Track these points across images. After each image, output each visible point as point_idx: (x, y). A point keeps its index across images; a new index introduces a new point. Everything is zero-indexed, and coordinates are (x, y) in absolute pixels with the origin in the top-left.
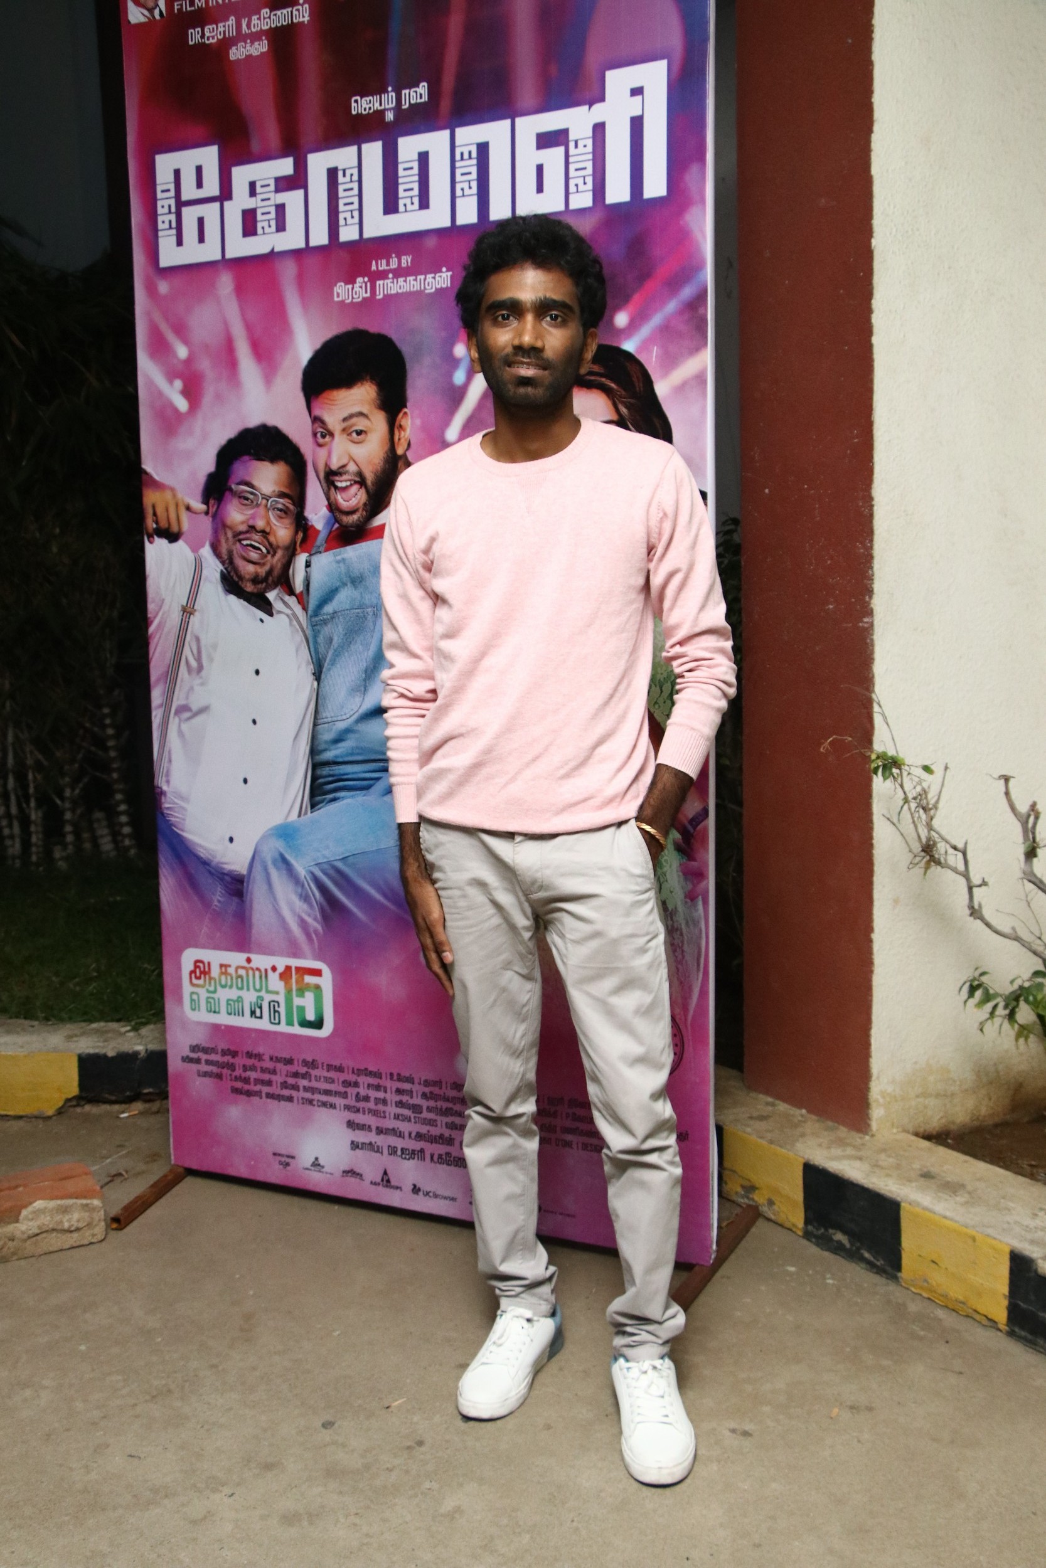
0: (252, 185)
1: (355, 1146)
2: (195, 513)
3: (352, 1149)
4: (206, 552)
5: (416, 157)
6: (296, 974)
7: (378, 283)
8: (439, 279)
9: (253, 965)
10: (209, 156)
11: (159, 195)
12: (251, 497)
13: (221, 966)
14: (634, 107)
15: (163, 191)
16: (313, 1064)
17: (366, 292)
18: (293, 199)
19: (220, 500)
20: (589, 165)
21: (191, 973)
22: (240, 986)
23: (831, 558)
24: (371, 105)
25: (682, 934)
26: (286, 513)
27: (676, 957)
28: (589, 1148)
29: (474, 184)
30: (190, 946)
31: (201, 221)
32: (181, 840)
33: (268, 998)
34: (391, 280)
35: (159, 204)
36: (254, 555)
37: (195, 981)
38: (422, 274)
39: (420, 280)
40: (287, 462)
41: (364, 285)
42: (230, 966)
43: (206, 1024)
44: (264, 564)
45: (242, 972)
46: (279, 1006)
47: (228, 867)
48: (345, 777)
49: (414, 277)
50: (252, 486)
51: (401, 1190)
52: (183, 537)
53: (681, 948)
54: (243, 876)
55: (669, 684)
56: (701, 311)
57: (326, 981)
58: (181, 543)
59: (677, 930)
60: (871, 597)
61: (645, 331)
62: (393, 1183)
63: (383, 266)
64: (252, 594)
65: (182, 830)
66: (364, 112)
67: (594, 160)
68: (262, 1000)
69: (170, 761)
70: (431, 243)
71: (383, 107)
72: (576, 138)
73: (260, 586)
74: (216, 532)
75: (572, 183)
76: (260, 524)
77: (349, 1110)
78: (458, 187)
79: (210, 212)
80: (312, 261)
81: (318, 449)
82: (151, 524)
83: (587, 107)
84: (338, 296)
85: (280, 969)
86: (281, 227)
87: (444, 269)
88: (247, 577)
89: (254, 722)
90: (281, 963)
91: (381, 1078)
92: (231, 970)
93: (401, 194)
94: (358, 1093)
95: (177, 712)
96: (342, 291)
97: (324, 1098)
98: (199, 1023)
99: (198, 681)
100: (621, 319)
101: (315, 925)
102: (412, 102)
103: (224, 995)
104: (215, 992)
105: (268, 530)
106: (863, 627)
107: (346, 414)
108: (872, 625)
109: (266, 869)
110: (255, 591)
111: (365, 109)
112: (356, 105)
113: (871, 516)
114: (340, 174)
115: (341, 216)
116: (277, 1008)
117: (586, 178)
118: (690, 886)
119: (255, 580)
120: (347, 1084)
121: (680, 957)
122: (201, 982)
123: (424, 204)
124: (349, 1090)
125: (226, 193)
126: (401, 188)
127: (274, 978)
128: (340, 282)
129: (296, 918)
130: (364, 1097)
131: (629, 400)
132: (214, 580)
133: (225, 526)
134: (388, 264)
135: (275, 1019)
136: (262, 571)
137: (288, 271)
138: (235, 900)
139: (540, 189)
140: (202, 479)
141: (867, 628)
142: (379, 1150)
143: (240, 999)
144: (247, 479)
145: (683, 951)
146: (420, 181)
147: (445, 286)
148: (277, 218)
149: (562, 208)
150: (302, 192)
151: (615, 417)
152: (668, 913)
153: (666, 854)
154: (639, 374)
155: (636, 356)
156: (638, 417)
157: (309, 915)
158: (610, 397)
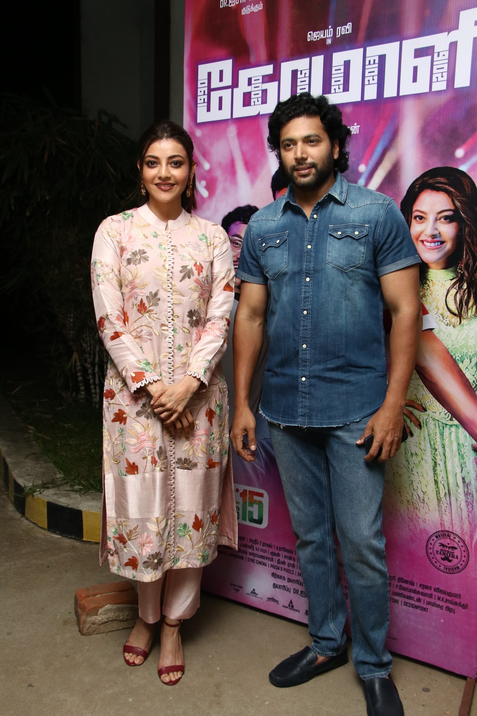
0: (250, 80)
1: (275, 586)
3: (274, 587)
5: (343, 63)
6: (249, 494)
10: (227, 65)
11: (199, 86)
12: (240, 243)
15: (201, 84)
16: (256, 542)
18: (272, 87)
20: (446, 66)
24: (319, 36)
25: (473, 497)
27: (469, 509)
28: (408, 605)
29: (376, 78)
31: (221, 99)
35: (199, 90)
50: (241, 238)
51: (299, 612)
53: (472, 504)
55: (476, 358)
57: (266, 500)
62: (295, 608)
64: (237, 294)
66: (314, 40)
67: (449, 63)
70: (349, 110)
71: (325, 37)
72: (439, 51)
75: (434, 76)
77: (273, 567)
78: (366, 79)
79: (226, 94)
83: (447, 33)
85: (241, 491)
86: (264, 101)
87: (355, 124)
90: (241, 488)
91: (292, 554)
93: (333, 83)
94: (279, 559)
97: (260, 560)
100: (460, 153)
101: (261, 470)
102: (342, 33)
110: (239, 293)
111: (315, 38)
112: (310, 36)
114: (299, 73)
117: (443, 73)
120: (273, 554)
121: (471, 509)
123: (346, 88)
124: (274, 557)
125: (235, 84)
126: (333, 80)
129: (251, 465)
130: (282, 562)
131: (462, 198)
139: (415, 80)
142: (288, 590)
144: (238, 233)
146: (344, 77)
147: (356, 133)
148: (262, 97)
149: (427, 90)
150: (277, 83)
151: (452, 207)
152: (466, 484)
153: (467, 452)
154: (468, 184)
155: (468, 173)
156: (466, 208)
157: (258, 465)
158: (450, 196)
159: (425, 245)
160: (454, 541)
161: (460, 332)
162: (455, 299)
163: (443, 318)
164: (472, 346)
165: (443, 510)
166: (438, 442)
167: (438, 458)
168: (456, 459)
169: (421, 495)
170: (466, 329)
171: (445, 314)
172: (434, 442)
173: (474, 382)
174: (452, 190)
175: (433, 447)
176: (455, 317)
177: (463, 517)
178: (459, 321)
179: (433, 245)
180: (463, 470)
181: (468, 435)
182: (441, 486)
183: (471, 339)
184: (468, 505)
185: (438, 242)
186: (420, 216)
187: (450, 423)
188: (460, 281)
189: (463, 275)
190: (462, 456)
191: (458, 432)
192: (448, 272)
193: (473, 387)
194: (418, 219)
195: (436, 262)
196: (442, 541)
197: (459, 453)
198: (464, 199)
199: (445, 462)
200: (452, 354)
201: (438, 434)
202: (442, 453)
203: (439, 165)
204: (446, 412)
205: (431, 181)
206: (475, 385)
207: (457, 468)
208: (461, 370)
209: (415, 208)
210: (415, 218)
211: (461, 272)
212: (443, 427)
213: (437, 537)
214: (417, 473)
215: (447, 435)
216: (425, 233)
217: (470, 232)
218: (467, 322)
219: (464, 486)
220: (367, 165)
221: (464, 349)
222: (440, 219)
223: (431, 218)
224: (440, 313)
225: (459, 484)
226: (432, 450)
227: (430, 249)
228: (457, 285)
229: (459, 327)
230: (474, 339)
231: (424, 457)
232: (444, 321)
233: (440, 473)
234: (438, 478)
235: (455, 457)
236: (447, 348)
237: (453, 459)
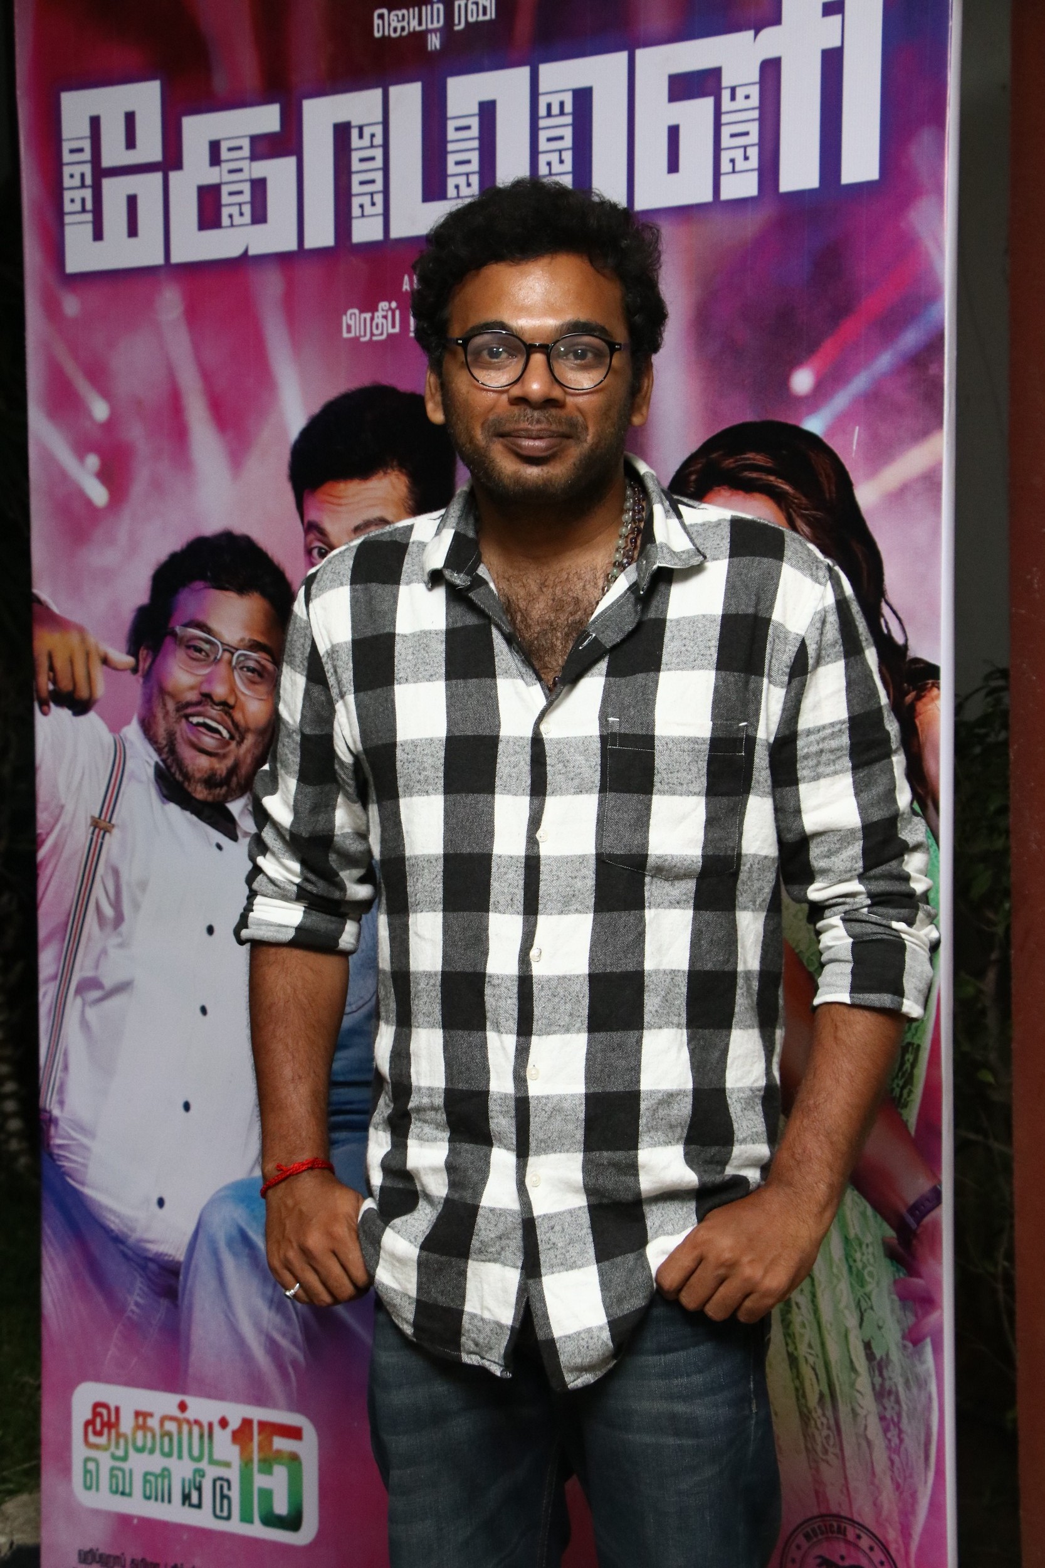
2: (115, 669)
4: (133, 731)
5: (475, 109)
6: (260, 1433)
9: (190, 1414)
10: (145, 97)
11: (67, 157)
12: (206, 647)
13: (137, 1414)
14: (827, 33)
15: (72, 151)
17: (393, 326)
18: (279, 171)
19: (156, 650)
20: (754, 128)
21: (87, 1424)
22: (166, 1449)
24: (405, 24)
25: (898, 1402)
26: (260, 675)
27: (890, 1441)
29: (568, 156)
30: (84, 1377)
31: (132, 201)
32: (79, 1198)
33: (212, 1472)
35: (67, 171)
36: (209, 741)
37: (92, 1439)
40: (264, 594)
41: (390, 313)
42: (151, 1415)
43: (108, 1514)
44: (225, 756)
45: (171, 1426)
46: (229, 1488)
47: (154, 1248)
48: (348, 1107)
50: (209, 631)
52: (96, 707)
53: (897, 1425)
54: (179, 1263)
56: (933, 370)
57: (308, 1448)
58: (92, 716)
59: (890, 1393)
61: (841, 401)
64: (204, 803)
65: (83, 1184)
66: (393, 35)
67: (761, 120)
68: (203, 1476)
69: (66, 1068)
71: (423, 27)
72: (733, 84)
73: (218, 791)
74: (148, 700)
75: (725, 156)
76: (220, 691)
78: (542, 160)
79: (148, 186)
80: (309, 275)
82: (45, 685)
83: (751, 33)
84: (349, 330)
85: (235, 1424)
86: (259, 216)
88: (198, 775)
89: (204, 1011)
90: (236, 1413)
92: (153, 1423)
93: (451, 168)
95: (79, 991)
96: (354, 323)
98: (96, 1512)
99: (114, 940)
100: (802, 381)
101: (292, 1350)
102: (470, 20)
103: (140, 1464)
104: (125, 1459)
105: (231, 701)
107: (358, 521)
109: (215, 1253)
110: (210, 798)
111: (395, 30)
112: (380, 22)
114: (355, 133)
115: (356, 202)
116: (226, 1491)
117: (749, 149)
118: (911, 1320)
119: (211, 781)
121: (896, 1441)
122: (102, 1440)
125: (172, 157)
126: (451, 159)
127: (223, 1441)
128: (352, 307)
129: (263, 1338)
131: (814, 512)
132: (144, 778)
133: (163, 692)
135: (222, 1510)
136: (222, 767)
137: (270, 288)
138: (164, 1303)
139: (673, 166)
140: (127, 615)
143: (166, 1473)
144: (201, 618)
145: (900, 1431)
146: (481, 150)
148: (252, 203)
149: (708, 197)
150: (293, 160)
152: (875, 1363)
154: (829, 471)
155: (826, 440)
156: (827, 541)
157: (284, 1335)
158: (783, 506)
160: (857, 1547)
165: (819, 1448)
168: (844, 1286)
174: (786, 487)
177: (878, 1469)
180: (865, 1319)
181: (870, 1211)
182: (807, 1372)
184: (886, 1430)
190: (858, 1277)
196: (823, 1550)
197: (850, 1268)
198: (819, 514)
199: (814, 1295)
203: (749, 417)
205: (729, 463)
207: (846, 1312)
213: (807, 1537)
219: (871, 1370)
225: (857, 1365)
233: (802, 1331)
234: (796, 1349)
235: (839, 1280)
236: (797, 951)
237: (836, 1286)
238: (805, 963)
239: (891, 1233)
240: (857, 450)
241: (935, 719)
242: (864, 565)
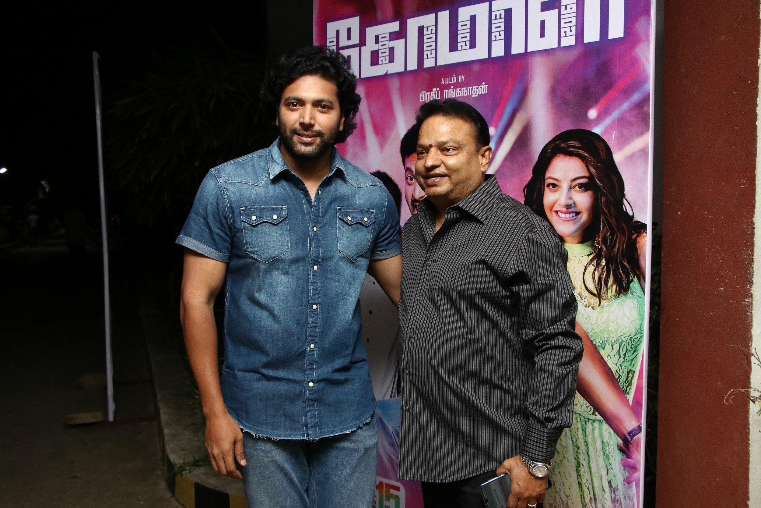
5: (469, 18)
7: (445, 91)
8: (481, 88)
10: (354, 22)
11: (328, 44)
15: (330, 42)
17: (438, 97)
18: (399, 44)
20: (574, 20)
23: (723, 259)
25: (621, 504)
29: (503, 33)
34: (453, 90)
38: (470, 86)
39: (469, 89)
41: (437, 92)
49: (466, 88)
55: (618, 344)
56: (645, 109)
59: (618, 501)
60: (751, 286)
61: (608, 121)
63: (448, 81)
67: (577, 17)
70: (476, 68)
72: (566, 4)
75: (563, 31)
78: (493, 35)
79: (354, 53)
80: (408, 80)
81: (408, 186)
84: (422, 99)
86: (391, 60)
87: (483, 83)
93: (460, 40)
96: (424, 96)
100: (592, 114)
101: (397, 461)
106: (745, 304)
108: (751, 303)
113: (753, 235)
114: (425, 29)
115: (425, 53)
117: (572, 27)
118: (627, 474)
123: (473, 45)
125: (363, 42)
126: (460, 36)
128: (423, 91)
129: (387, 455)
131: (597, 164)
134: (451, 81)
137: (395, 84)
139: (542, 35)
141: (748, 306)
146: (471, 32)
147: (484, 93)
148: (389, 55)
149: (556, 46)
150: (403, 40)
151: (587, 174)
152: (612, 489)
153: (612, 451)
154: (603, 148)
155: (601, 136)
156: (602, 175)
157: (394, 455)
158: (584, 161)
159: (559, 216)
161: (599, 314)
162: (593, 277)
163: (581, 298)
164: (614, 331)
166: (580, 439)
167: (581, 457)
168: (601, 459)
169: (564, 498)
170: (606, 311)
171: (583, 294)
172: (576, 439)
173: (617, 371)
174: (586, 154)
175: (576, 444)
176: (594, 298)
178: (598, 302)
179: (567, 216)
180: (609, 472)
181: (612, 432)
182: (585, 490)
183: (612, 323)
185: (573, 212)
186: (553, 184)
187: (593, 417)
188: (598, 256)
189: (601, 250)
190: (607, 457)
191: (602, 429)
192: (584, 246)
193: (617, 377)
194: (551, 187)
195: (572, 235)
197: (604, 453)
198: (599, 165)
199: (589, 462)
200: (592, 339)
201: (580, 429)
202: (585, 452)
203: (571, 127)
204: (588, 404)
205: (563, 145)
206: (618, 375)
207: (602, 469)
208: (602, 358)
209: (548, 175)
210: (548, 186)
211: (598, 247)
212: (586, 422)
214: (560, 473)
215: (590, 431)
216: (559, 202)
217: (606, 202)
218: (606, 304)
219: (611, 492)
220: (496, 127)
221: (605, 333)
222: (575, 187)
223: (565, 186)
224: (578, 292)
225: (605, 489)
226: (575, 448)
227: (564, 221)
228: (595, 261)
229: (598, 309)
230: (615, 323)
231: (566, 456)
232: (583, 301)
233: (584, 474)
234: (581, 481)
235: (599, 457)
236: (587, 332)
237: (598, 459)
238: (590, 337)
239: (621, 441)
240: (614, 140)
241: (644, 245)
242: (617, 184)
